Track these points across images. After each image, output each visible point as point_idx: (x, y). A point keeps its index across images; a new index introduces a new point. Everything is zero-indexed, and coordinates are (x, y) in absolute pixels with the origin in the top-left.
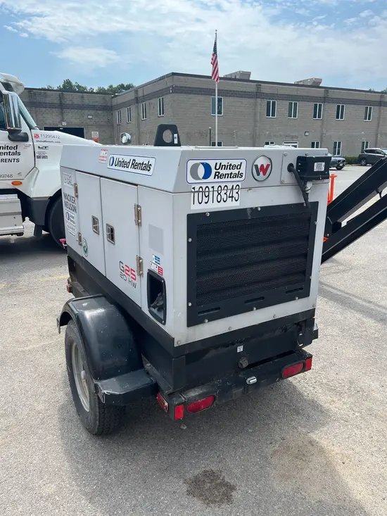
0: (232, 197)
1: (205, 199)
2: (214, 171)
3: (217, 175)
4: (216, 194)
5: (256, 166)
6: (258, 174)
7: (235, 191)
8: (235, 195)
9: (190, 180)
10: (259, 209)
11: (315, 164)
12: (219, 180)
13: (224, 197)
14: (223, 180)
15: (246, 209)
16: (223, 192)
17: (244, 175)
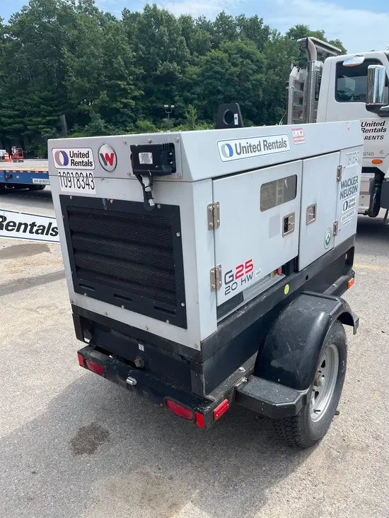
0: (89, 185)
1: (69, 184)
2: (70, 159)
3: (73, 163)
4: (76, 180)
5: (102, 155)
6: (106, 165)
7: (90, 179)
8: (91, 184)
9: (57, 166)
10: (111, 201)
11: (140, 154)
12: (75, 167)
13: (82, 183)
14: (78, 167)
15: (101, 199)
16: (81, 180)
17: (93, 164)
